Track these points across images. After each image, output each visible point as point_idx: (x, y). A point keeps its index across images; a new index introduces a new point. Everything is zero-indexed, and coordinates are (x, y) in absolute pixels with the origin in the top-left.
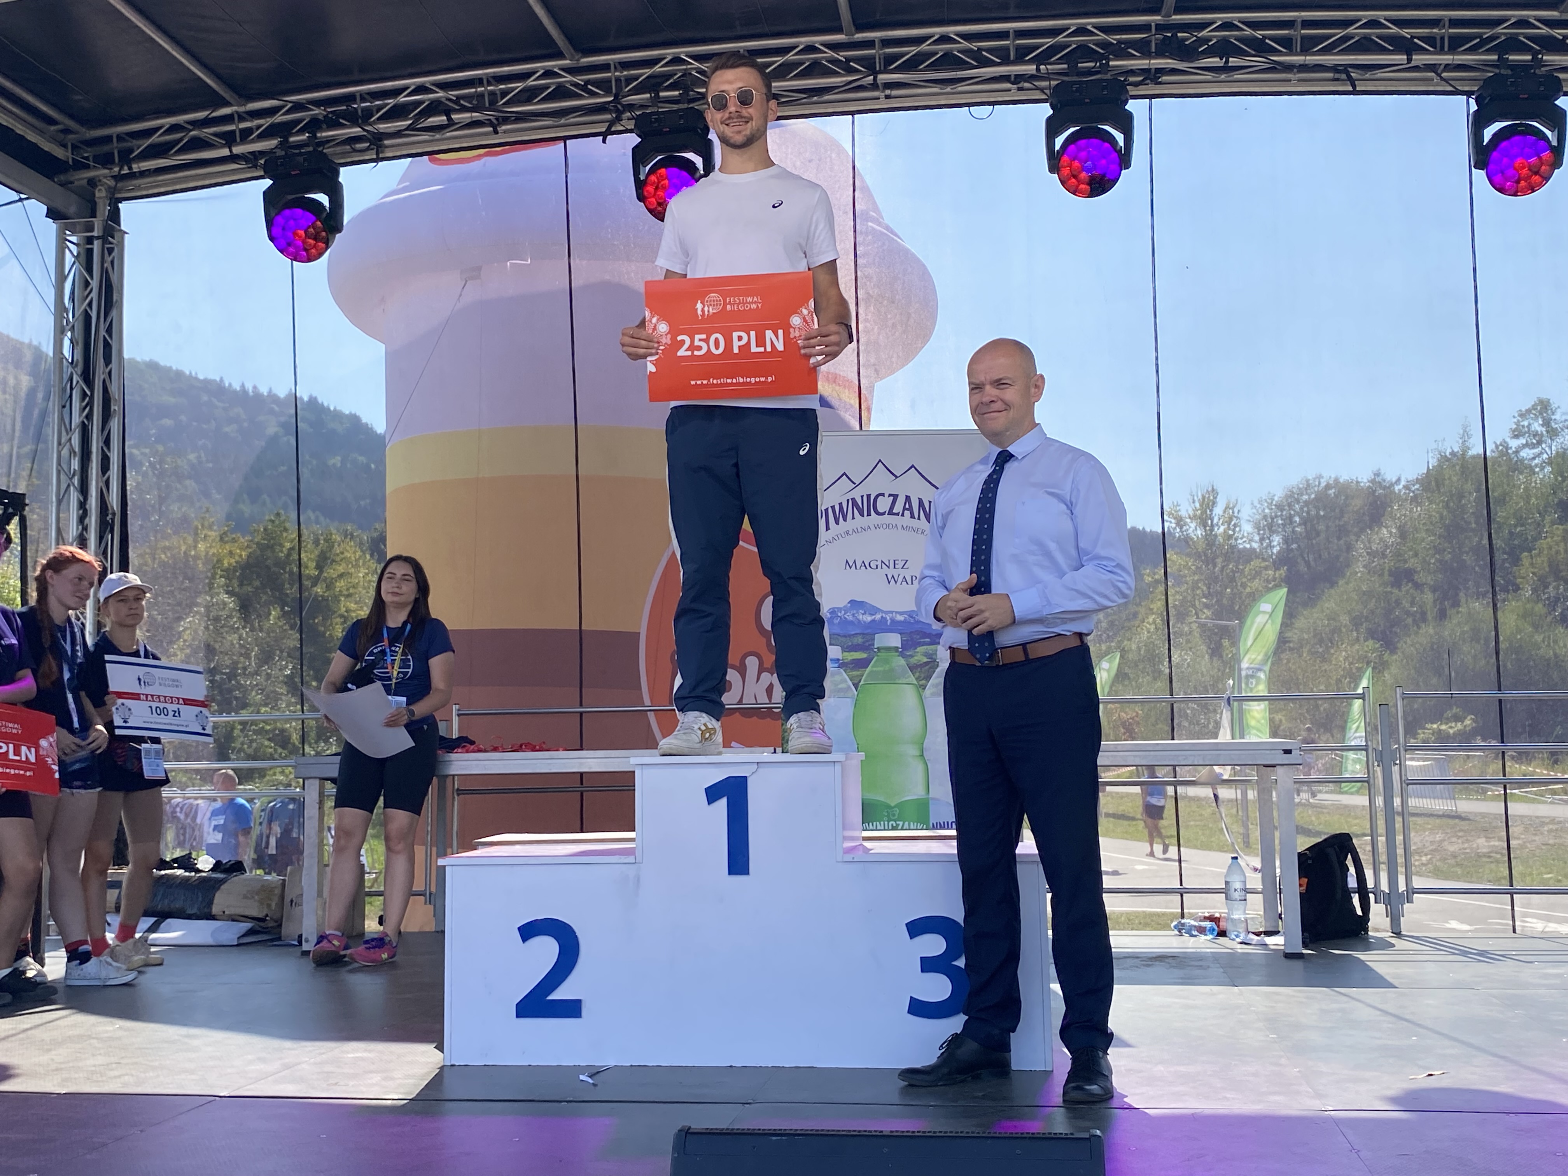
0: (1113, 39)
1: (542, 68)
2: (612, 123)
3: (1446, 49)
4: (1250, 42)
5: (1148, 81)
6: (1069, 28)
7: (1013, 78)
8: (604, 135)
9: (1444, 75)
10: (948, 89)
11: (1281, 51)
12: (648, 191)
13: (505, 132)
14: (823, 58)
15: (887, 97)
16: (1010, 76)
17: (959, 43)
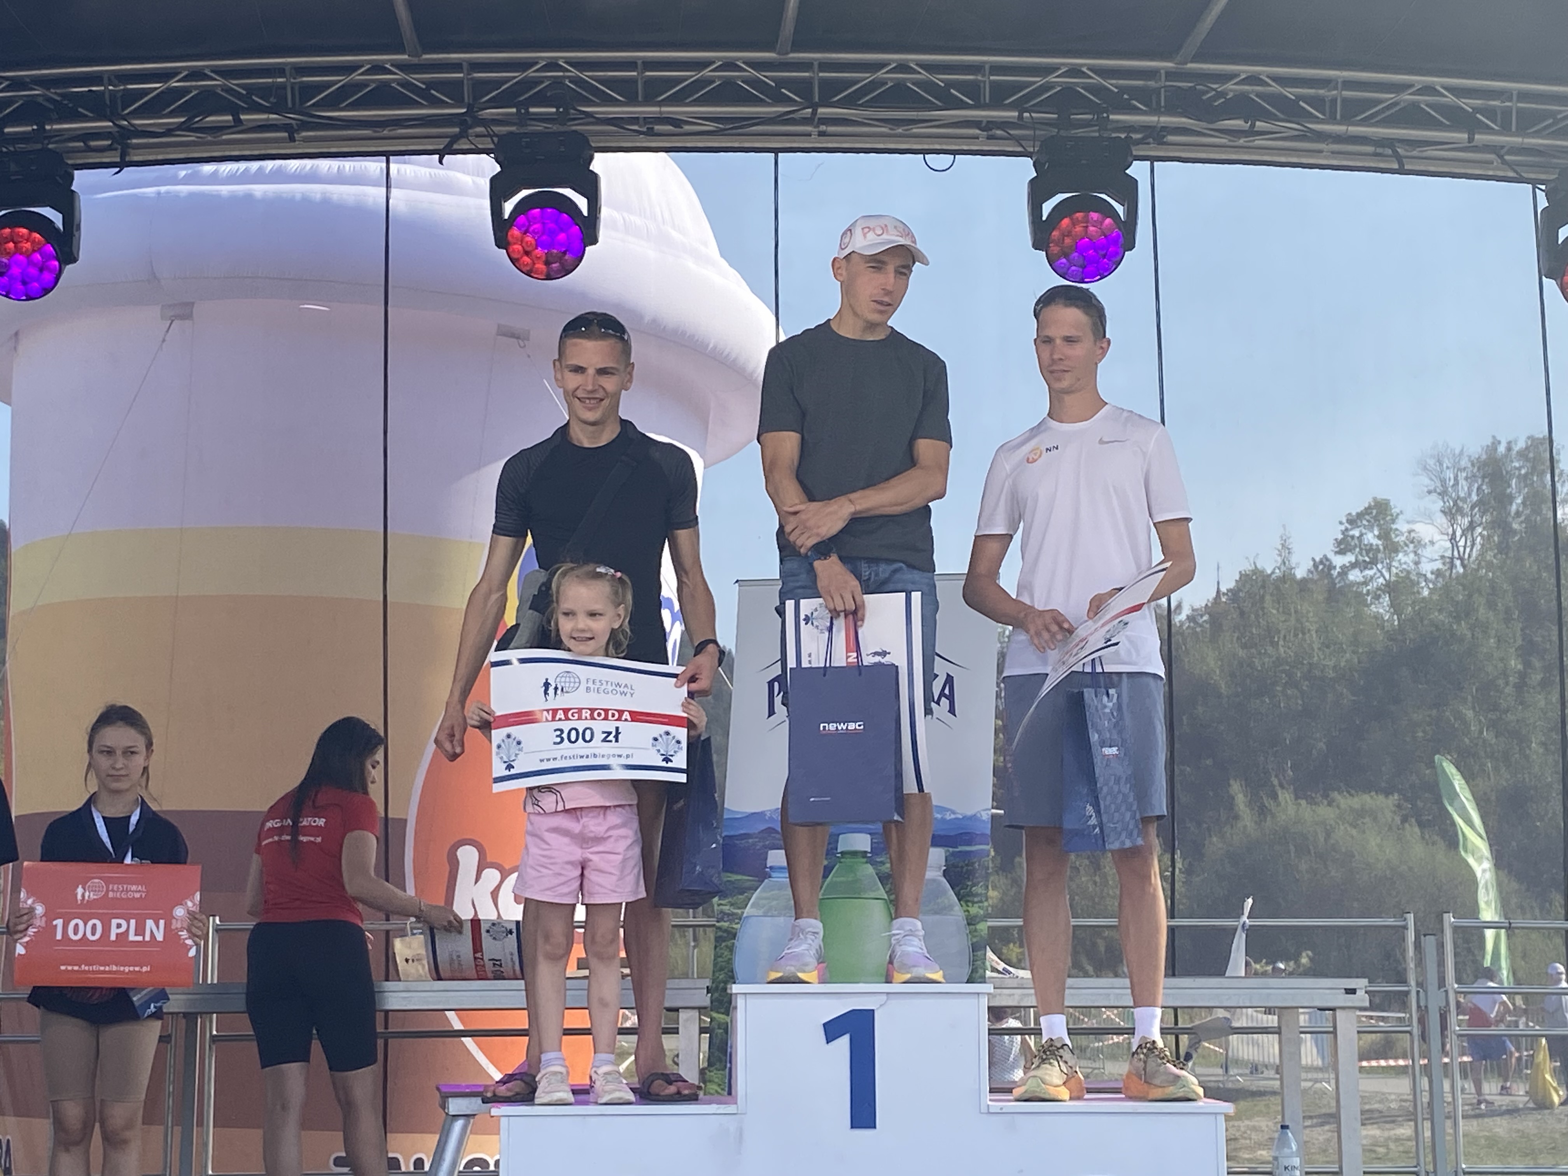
0: (1110, 84)
1: (368, 62)
2: (455, 138)
3: (1514, 129)
4: (1277, 100)
5: (1151, 140)
6: (1058, 69)
7: (984, 124)
8: (442, 155)
9: (1507, 157)
10: (900, 130)
11: (1317, 118)
12: (512, 236)
13: (306, 140)
14: (738, 77)
15: (822, 134)
16: (981, 122)
17: (920, 73)
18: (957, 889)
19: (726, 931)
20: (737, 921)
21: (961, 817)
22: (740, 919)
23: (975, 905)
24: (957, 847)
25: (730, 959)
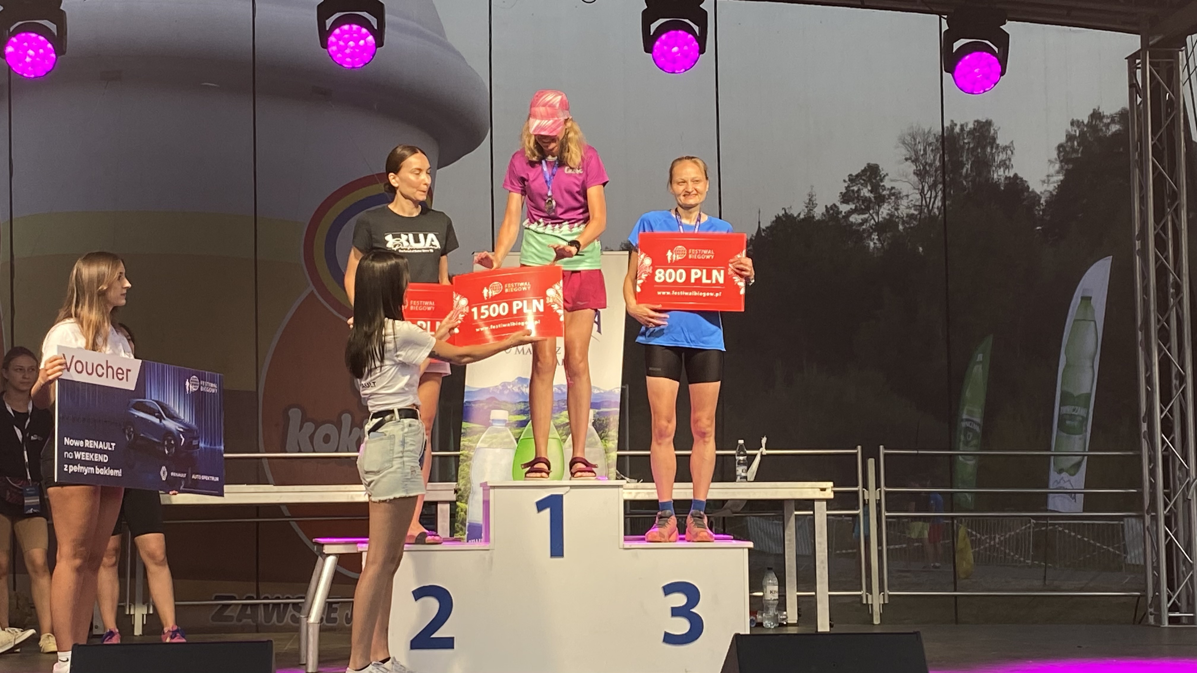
18: (600, 433)
19: (467, 456)
20: (472, 450)
21: (602, 391)
22: (474, 449)
23: (611, 442)
24: (600, 409)
25: (469, 472)
